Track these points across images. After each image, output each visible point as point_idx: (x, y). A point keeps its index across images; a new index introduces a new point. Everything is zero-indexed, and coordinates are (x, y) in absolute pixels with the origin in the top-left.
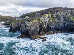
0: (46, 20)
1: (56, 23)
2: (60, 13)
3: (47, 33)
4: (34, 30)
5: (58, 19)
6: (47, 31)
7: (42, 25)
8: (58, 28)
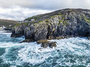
0: (55, 22)
1: (67, 25)
2: (73, 13)
3: (57, 38)
4: (42, 32)
5: (70, 22)
6: (57, 36)
7: (51, 28)
8: (70, 32)
